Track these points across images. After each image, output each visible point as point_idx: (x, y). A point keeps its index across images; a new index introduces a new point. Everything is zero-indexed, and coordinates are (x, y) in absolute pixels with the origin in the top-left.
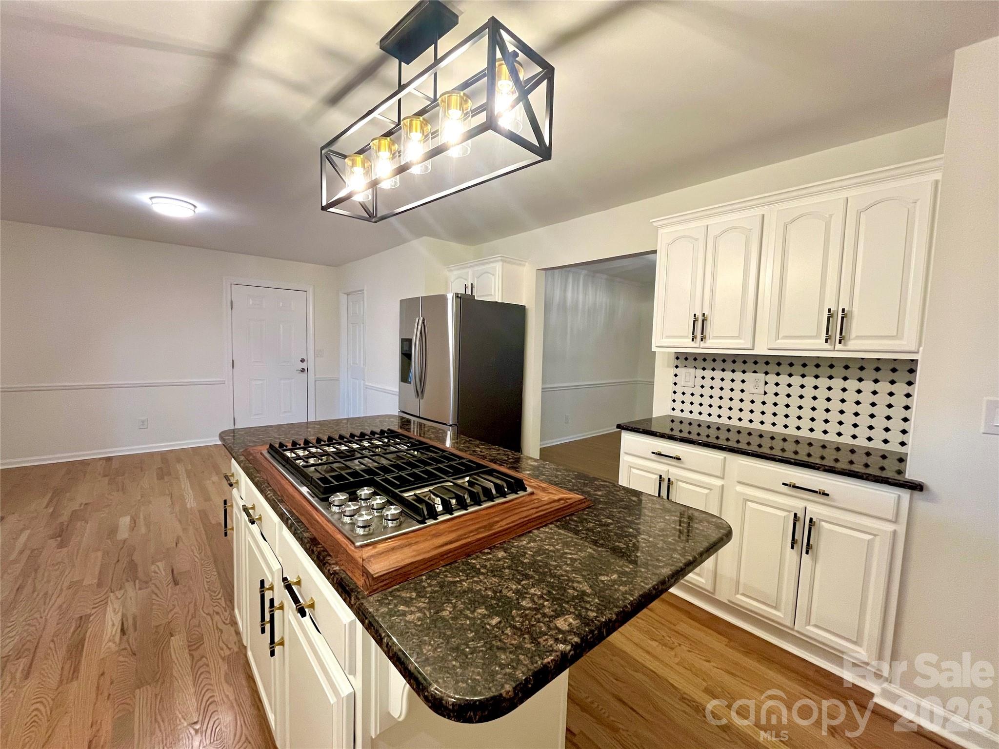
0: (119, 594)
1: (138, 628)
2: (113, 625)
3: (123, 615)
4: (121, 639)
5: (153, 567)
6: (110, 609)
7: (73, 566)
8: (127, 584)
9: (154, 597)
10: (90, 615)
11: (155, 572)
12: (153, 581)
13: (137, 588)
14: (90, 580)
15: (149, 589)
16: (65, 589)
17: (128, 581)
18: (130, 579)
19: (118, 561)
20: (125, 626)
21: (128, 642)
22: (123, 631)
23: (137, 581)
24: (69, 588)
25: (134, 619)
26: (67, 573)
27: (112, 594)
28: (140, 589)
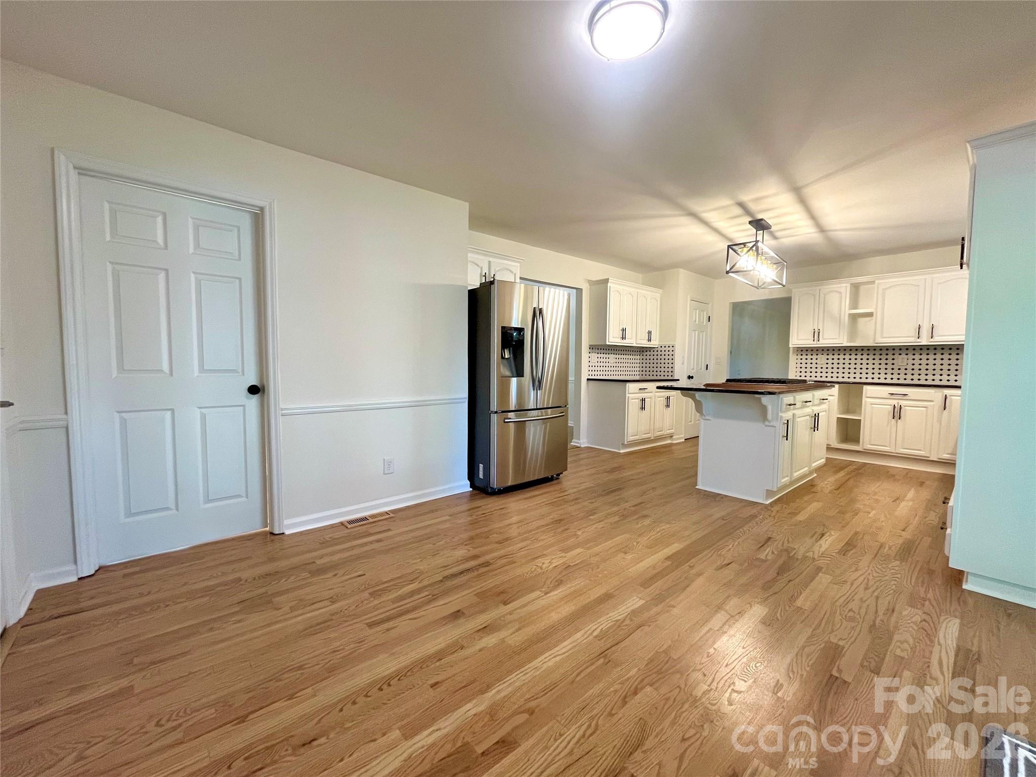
0: (810, 554)
1: (813, 532)
2: (826, 540)
3: (817, 541)
4: (827, 533)
5: (769, 558)
6: (823, 549)
7: (833, 603)
8: (799, 557)
9: (790, 539)
10: (837, 553)
11: (773, 553)
12: (782, 548)
13: (795, 551)
14: (823, 579)
15: (789, 545)
16: (849, 583)
17: (797, 559)
18: (795, 560)
19: (789, 582)
20: (819, 537)
21: (823, 530)
22: (823, 535)
23: (791, 555)
24: (845, 582)
25: (812, 536)
26: (842, 600)
27: (816, 557)
28: (795, 549)
